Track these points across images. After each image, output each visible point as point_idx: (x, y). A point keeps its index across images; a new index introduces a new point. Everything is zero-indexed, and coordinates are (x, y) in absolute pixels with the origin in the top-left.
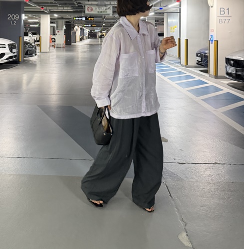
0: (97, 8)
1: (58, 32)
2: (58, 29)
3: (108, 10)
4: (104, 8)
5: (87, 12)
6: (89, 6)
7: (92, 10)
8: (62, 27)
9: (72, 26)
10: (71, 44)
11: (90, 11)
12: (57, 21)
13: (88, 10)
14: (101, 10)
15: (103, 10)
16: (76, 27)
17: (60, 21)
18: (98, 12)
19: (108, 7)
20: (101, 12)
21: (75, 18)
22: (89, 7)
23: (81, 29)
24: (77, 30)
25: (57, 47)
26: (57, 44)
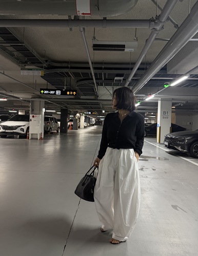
1: (33, 117)
10: (66, 132)
12: (32, 102)
16: (78, 115)
17: (37, 101)
25: (32, 139)
26: (32, 134)
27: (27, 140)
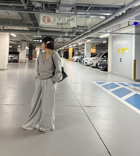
0: (57, 19)
1: (21, 51)
2: (22, 48)
3: (71, 23)
4: (66, 19)
5: (41, 23)
6: (45, 15)
7: (49, 21)
8: (25, 47)
9: (34, 47)
10: (32, 60)
11: (46, 21)
12: (21, 43)
13: (44, 21)
14: (61, 22)
15: (64, 22)
16: (37, 48)
17: (23, 43)
18: (58, 24)
19: (71, 18)
20: (62, 24)
21: (34, 40)
22: (45, 17)
23: (40, 49)
24: (37, 50)
25: (20, 62)
26: (20, 60)
27: (18, 63)
